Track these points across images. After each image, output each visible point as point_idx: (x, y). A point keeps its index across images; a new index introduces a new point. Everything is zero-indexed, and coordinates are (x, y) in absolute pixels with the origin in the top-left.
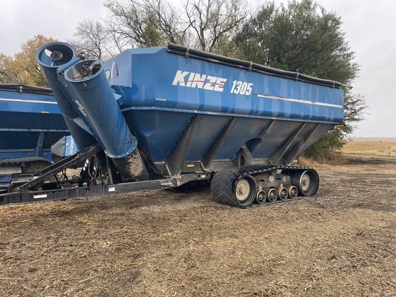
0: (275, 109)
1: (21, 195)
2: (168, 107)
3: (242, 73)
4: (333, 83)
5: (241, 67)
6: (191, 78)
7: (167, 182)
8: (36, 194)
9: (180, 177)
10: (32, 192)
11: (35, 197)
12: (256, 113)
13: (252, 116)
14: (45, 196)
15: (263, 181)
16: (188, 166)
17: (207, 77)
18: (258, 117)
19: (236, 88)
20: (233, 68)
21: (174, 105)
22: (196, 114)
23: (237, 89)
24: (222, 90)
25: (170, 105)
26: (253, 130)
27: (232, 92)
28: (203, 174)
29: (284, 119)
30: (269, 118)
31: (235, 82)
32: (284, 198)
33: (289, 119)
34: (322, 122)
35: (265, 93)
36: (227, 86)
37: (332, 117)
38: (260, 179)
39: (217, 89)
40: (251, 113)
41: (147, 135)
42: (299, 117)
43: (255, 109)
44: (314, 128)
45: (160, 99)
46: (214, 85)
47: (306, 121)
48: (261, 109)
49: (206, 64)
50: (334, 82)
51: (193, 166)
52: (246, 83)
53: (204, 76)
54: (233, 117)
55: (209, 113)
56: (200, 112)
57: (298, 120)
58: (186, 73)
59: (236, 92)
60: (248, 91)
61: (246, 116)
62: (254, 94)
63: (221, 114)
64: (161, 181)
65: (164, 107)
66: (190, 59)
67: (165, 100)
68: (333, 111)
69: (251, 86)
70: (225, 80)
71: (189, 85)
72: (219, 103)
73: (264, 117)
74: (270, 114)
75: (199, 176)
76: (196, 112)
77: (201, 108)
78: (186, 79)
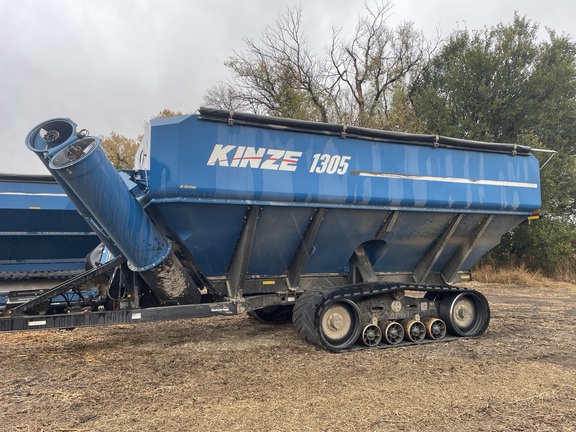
0: (396, 194)
1: (12, 321)
2: (201, 197)
3: (330, 142)
4: (512, 149)
5: (327, 132)
6: (238, 154)
7: (222, 307)
8: (32, 320)
9: (243, 300)
10: (27, 317)
11: (31, 324)
12: (359, 201)
13: (352, 206)
14: (44, 323)
15: (381, 308)
16: (264, 283)
17: (266, 151)
18: (363, 207)
19: (319, 164)
20: (312, 136)
21: (211, 194)
22: (251, 206)
23: (321, 166)
24: (293, 168)
25: (205, 194)
26: (366, 228)
27: (312, 171)
28: (290, 295)
29: (414, 209)
30: (385, 208)
31: (317, 157)
32: (418, 338)
33: (424, 209)
34: (496, 212)
35: (374, 170)
36: (303, 164)
37: (516, 203)
38: (374, 305)
39: (284, 167)
40: (349, 201)
41: (184, 238)
42: (445, 205)
43: (355, 195)
44: (483, 223)
45: (186, 187)
46: (279, 162)
47: (461, 211)
48: (368, 193)
49: (265, 133)
50: (516, 146)
51: (273, 282)
52: (338, 157)
53: (262, 151)
54: (318, 209)
55: (272, 203)
56: (256, 203)
57: (443, 210)
58: (230, 148)
59: (318, 170)
60: (342, 168)
61: (341, 206)
62: (352, 172)
63: (294, 204)
64: (211, 305)
65: (195, 197)
66: (237, 127)
67: (194, 187)
68: (516, 194)
69: (346, 161)
70: (299, 154)
71: (235, 164)
72: (288, 189)
73: (374, 207)
74: (387, 203)
75: (283, 299)
76: (249, 202)
77: (257, 196)
78: (231, 156)
